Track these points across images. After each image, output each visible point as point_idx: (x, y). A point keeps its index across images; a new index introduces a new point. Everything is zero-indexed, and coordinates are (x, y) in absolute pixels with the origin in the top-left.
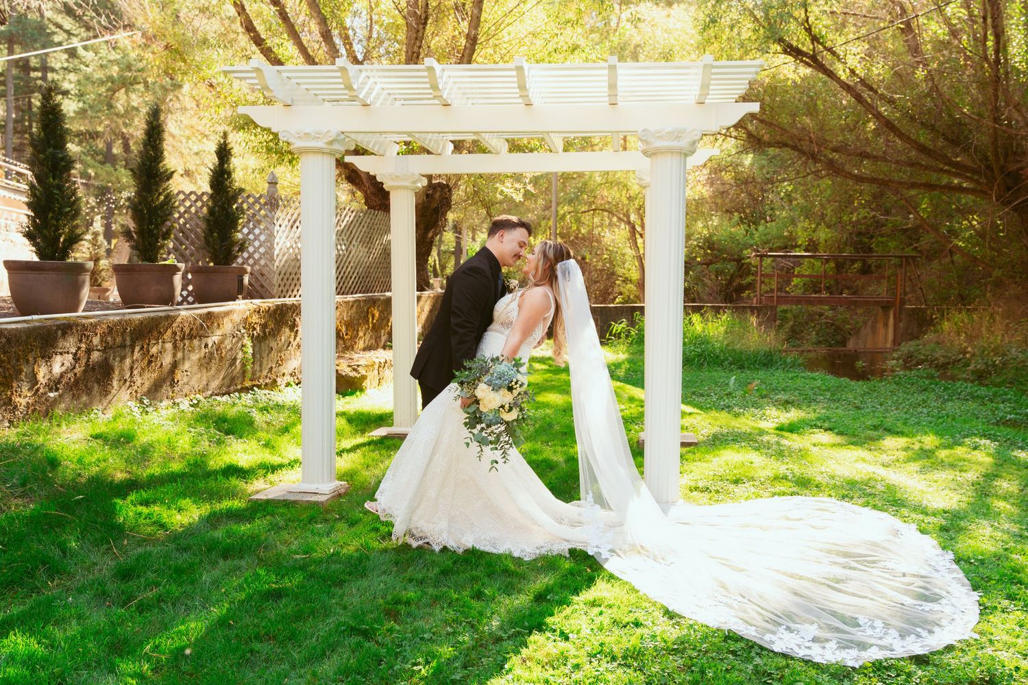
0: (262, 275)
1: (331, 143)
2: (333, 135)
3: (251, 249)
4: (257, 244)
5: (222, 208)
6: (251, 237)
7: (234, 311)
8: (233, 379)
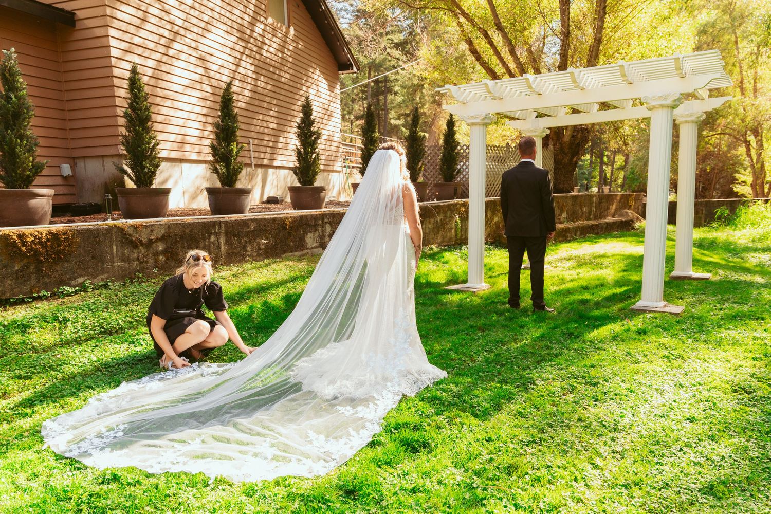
1: (484, 119)
2: (484, 116)
3: (464, 173)
4: (467, 170)
5: (449, 153)
6: (464, 167)
7: (452, 204)
8: (450, 238)
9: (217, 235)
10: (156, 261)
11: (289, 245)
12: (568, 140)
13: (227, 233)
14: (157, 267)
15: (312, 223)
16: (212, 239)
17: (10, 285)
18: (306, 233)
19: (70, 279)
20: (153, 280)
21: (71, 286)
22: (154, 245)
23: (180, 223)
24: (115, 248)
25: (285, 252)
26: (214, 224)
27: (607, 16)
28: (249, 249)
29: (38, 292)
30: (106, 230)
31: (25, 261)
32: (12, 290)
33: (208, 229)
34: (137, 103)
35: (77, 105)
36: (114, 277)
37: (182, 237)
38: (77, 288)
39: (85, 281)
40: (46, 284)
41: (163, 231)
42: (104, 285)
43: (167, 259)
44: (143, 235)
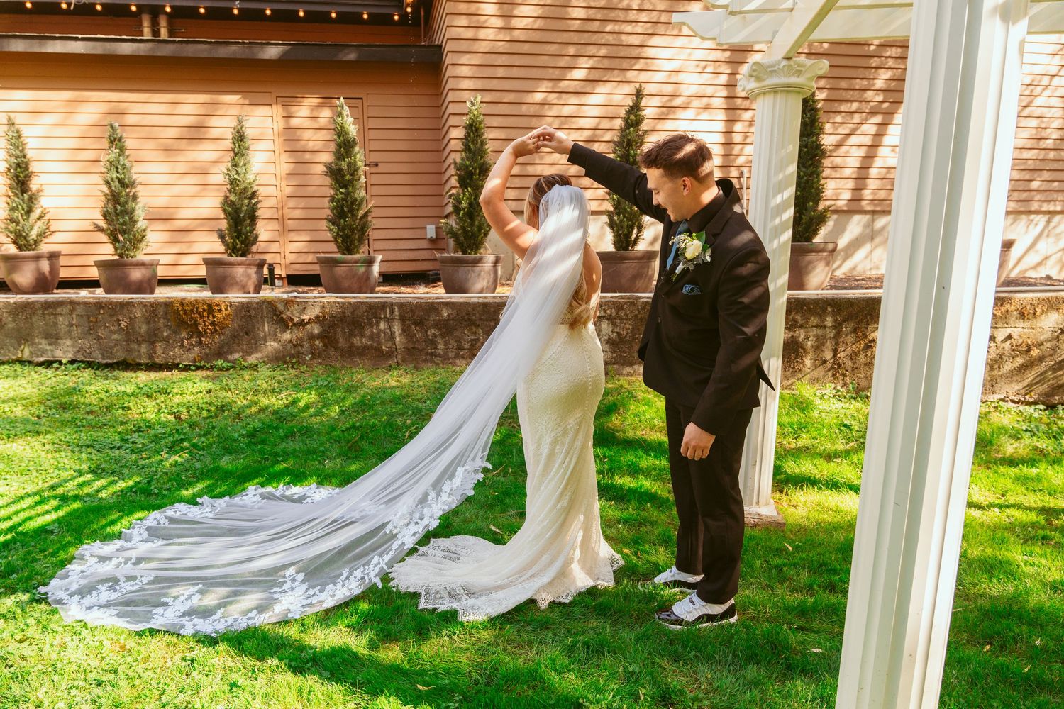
9: (389, 321)
10: (312, 346)
13: (403, 319)
14: (313, 353)
16: (382, 325)
22: (308, 327)
24: (266, 325)
26: (382, 305)
28: (439, 347)
29: (200, 362)
30: (257, 303)
32: (181, 356)
33: (376, 312)
36: (268, 358)
37: (340, 319)
38: (230, 364)
39: (240, 358)
41: (318, 310)
43: (325, 345)
44: (295, 312)
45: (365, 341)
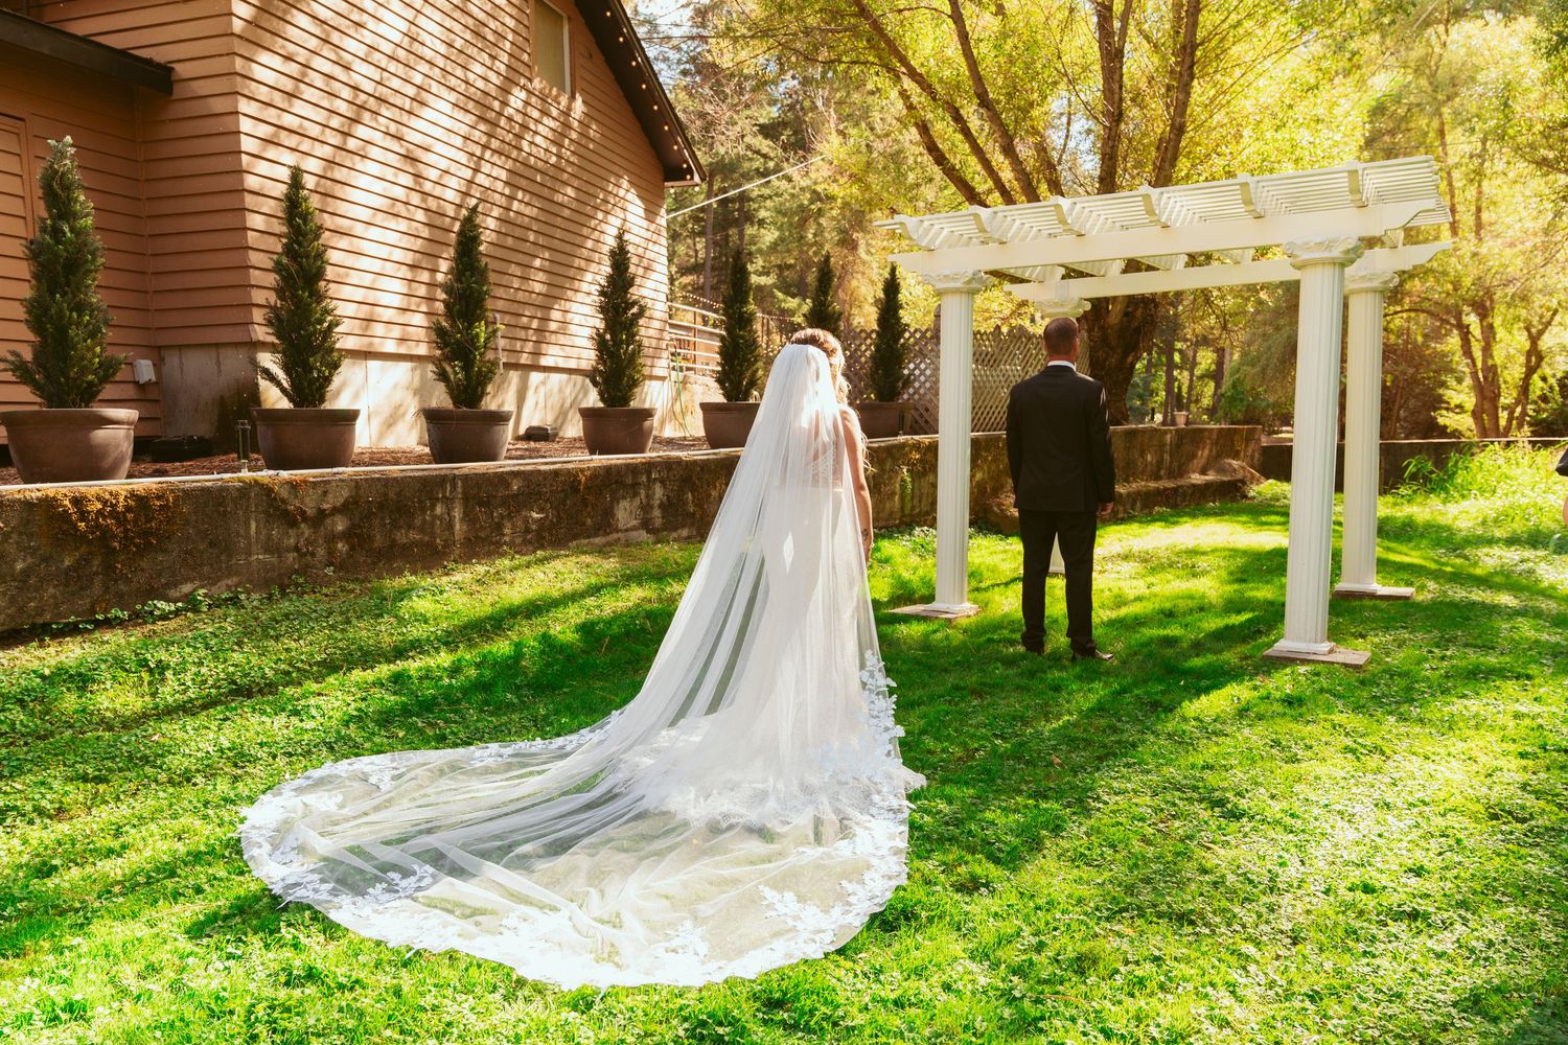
0: (927, 410)
1: (969, 282)
2: (968, 274)
3: (917, 385)
4: (922, 378)
5: (887, 345)
6: (917, 372)
7: (894, 446)
8: (891, 514)
9: (448, 502)
10: (331, 552)
11: (584, 524)
12: (1117, 321)
13: (466, 500)
14: (332, 564)
15: (629, 481)
16: (439, 510)
17: (54, 597)
18: (615, 500)
19: (168, 586)
20: (325, 590)
21: (168, 601)
22: (328, 521)
23: (378, 479)
24: (253, 525)
25: (575, 537)
26: (442, 480)
27: (1195, 82)
28: (506, 531)
29: (106, 611)
30: (239, 490)
31: (84, 549)
32: (56, 606)
33: (432, 491)
34: (300, 244)
35: (172, 244)
36: (251, 582)
37: (381, 506)
38: (180, 604)
39: (195, 590)
40: (121, 595)
41: (345, 493)
42: (231, 599)
43: (352, 548)
44: (307, 500)
45: (414, 535)
